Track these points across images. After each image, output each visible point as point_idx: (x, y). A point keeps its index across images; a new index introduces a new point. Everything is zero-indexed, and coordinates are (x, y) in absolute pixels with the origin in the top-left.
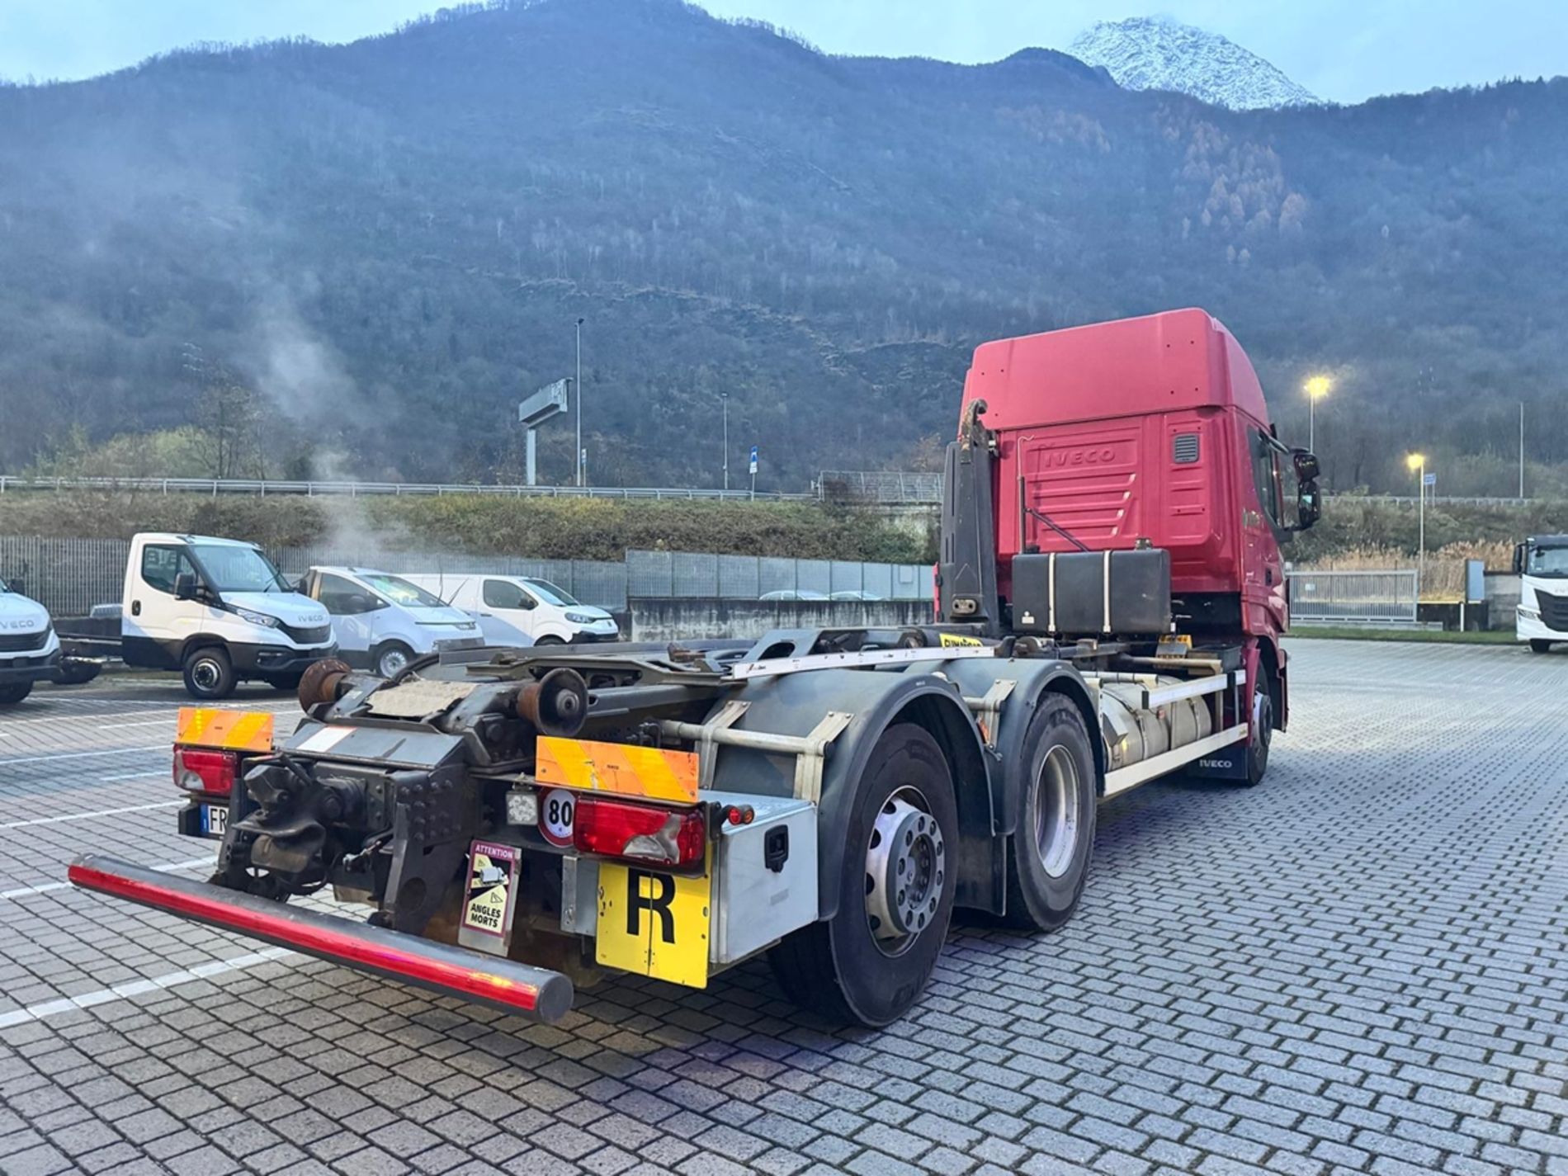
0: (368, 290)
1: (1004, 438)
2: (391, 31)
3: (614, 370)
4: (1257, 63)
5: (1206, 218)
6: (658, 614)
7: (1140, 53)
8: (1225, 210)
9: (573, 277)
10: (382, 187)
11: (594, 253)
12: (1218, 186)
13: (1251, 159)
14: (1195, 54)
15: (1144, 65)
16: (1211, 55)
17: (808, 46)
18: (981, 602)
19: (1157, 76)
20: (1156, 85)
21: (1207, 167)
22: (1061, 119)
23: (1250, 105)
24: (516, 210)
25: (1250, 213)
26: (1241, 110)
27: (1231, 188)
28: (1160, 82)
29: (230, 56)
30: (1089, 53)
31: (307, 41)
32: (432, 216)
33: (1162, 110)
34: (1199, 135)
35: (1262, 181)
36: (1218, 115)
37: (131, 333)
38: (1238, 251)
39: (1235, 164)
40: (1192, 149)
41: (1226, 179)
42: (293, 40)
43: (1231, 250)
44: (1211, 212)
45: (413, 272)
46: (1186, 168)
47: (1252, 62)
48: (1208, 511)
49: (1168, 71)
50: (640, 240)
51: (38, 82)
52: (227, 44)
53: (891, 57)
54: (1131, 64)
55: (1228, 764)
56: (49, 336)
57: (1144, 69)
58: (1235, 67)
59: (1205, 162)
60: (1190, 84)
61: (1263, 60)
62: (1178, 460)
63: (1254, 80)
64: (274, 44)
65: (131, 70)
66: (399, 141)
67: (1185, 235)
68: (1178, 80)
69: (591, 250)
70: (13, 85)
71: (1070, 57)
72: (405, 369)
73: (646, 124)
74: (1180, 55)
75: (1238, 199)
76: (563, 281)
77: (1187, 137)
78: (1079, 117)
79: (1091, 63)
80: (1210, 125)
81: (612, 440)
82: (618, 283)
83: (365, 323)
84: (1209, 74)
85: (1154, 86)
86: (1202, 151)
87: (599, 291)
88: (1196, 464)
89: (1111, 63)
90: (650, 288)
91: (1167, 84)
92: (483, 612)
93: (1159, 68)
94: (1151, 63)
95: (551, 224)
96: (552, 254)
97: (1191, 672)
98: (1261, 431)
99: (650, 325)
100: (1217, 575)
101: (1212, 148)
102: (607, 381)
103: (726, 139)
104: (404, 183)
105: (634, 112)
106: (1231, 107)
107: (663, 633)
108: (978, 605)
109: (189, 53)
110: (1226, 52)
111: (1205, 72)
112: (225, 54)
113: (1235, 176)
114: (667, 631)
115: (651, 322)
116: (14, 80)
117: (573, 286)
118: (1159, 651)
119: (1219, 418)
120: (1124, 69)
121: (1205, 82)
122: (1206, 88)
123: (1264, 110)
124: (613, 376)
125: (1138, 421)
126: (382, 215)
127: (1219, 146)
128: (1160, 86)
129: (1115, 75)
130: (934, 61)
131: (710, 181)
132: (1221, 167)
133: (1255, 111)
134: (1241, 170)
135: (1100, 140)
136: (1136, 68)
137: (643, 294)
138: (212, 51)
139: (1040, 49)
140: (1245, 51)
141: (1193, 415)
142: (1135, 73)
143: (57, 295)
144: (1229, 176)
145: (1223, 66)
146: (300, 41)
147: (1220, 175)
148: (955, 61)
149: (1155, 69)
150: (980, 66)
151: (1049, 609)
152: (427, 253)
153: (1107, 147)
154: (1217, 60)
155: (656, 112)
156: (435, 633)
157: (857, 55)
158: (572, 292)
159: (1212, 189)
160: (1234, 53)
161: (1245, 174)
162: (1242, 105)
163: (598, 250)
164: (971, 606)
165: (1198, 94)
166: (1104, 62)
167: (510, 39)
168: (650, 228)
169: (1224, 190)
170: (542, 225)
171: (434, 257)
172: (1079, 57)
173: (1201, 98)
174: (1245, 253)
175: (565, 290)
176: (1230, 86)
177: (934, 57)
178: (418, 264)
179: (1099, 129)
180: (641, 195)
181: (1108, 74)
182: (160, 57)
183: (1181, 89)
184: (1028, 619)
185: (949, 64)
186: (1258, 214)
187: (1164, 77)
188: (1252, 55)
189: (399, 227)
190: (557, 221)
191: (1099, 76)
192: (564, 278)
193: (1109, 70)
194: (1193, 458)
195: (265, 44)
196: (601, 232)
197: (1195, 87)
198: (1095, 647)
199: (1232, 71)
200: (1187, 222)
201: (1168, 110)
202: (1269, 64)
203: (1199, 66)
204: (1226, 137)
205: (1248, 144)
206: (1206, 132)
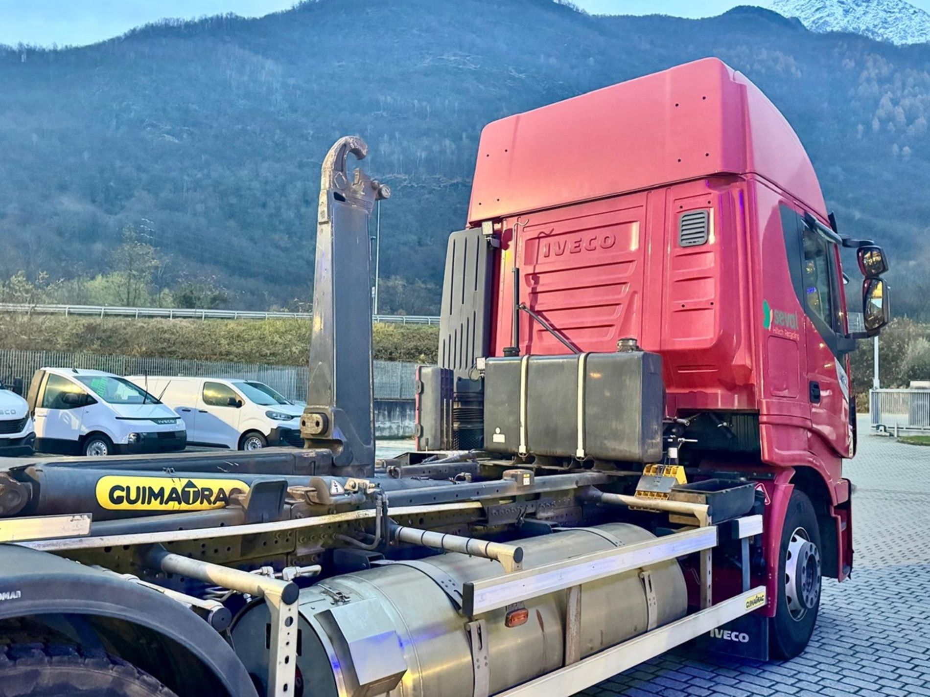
0: (266, 183)
1: (506, 226)
2: (289, 8)
3: (431, 237)
4: (915, 12)
5: (876, 125)
6: (386, 413)
7: (825, 7)
8: (891, 118)
9: (406, 173)
10: (279, 112)
11: (421, 156)
12: (885, 101)
13: (911, 80)
14: (867, 7)
15: (828, 15)
16: (880, 7)
17: (577, 10)
18: (332, 418)
19: (838, 23)
20: (836, 29)
21: (877, 86)
22: (764, 55)
23: (910, 41)
24: (369, 127)
25: (910, 120)
26: (902, 45)
27: (895, 102)
28: (840, 27)
29: (183, 28)
30: (786, 9)
31: (233, 16)
32: (312, 132)
33: (842, 46)
34: (870, 64)
35: (919, 96)
36: (886, 49)
37: (109, 212)
38: (901, 149)
39: (898, 84)
40: (865, 74)
41: (891, 96)
42: (224, 16)
43: (895, 148)
44: (880, 120)
45: (297, 170)
46: (860, 87)
47: (911, 11)
48: (717, 306)
49: (846, 20)
50: (454, 146)
51: (59, 48)
52: (181, 20)
53: (637, 15)
54: (818, 15)
55: (744, 638)
56: (56, 214)
57: (828, 19)
58: (898, 15)
59: (875, 83)
60: (863, 27)
61: (920, 10)
62: (684, 243)
63: (913, 23)
64: (212, 19)
65: (119, 38)
66: (292, 81)
67: (859, 136)
68: (855, 26)
69: (419, 154)
70: (44, 50)
71: (771, 12)
72: (290, 238)
73: (461, 67)
74: (855, 8)
75: (901, 110)
76: (399, 176)
77: (861, 65)
78: (778, 53)
79: (787, 15)
80: (878, 57)
81: (429, 286)
82: (438, 176)
83: (264, 205)
84: (878, 21)
85: (835, 29)
86: (873, 75)
87: (423, 182)
88: (704, 249)
89: (803, 15)
90: (459, 180)
91: (846, 28)
92: (201, 409)
93: (839, 18)
94: (833, 14)
95: (392, 137)
96: (392, 157)
97: (673, 519)
98: (806, 213)
99: (458, 206)
100: (732, 387)
101: (880, 73)
102: (427, 245)
103: (517, 75)
104: (293, 109)
105: (453, 58)
106: (895, 43)
107: (390, 428)
108: (326, 421)
109: (157, 26)
110: (891, 5)
111: (875, 20)
112: (179, 27)
113: (899, 93)
114: (394, 426)
115: (460, 203)
116: (44, 47)
117: (405, 180)
118: (641, 486)
119: (735, 190)
120: (812, 19)
121: (875, 26)
122: (876, 30)
123: (921, 45)
124: (431, 241)
125: (640, 198)
126: (278, 131)
127: (885, 70)
128: (840, 29)
129: (806, 23)
130: (669, 17)
131: (504, 104)
132: (887, 86)
133: (914, 46)
134: (904, 89)
135: (793, 70)
136: (821, 18)
137: (454, 184)
138: (171, 25)
139: (749, 7)
140: (906, 3)
141: (700, 187)
142: (821, 21)
143: (63, 188)
144: (893, 93)
145: (889, 15)
146: (229, 16)
147: (887, 93)
148: (685, 17)
149: (837, 19)
150: (702, 19)
151: (520, 425)
152: (308, 158)
153: (799, 74)
154: (885, 11)
155: (468, 58)
156: (135, 426)
157: (613, 14)
158: (405, 183)
159: (881, 102)
160: (897, 5)
161: (906, 91)
162: (904, 42)
163: (424, 155)
164: (318, 424)
165: (870, 34)
166: (797, 14)
167: (369, 11)
168: (461, 138)
169: (890, 104)
170: (386, 137)
171: (312, 160)
172: (778, 11)
173: (871, 37)
174: (907, 149)
175: (401, 182)
176: (894, 28)
177: (669, 14)
178: (301, 166)
179: (791, 60)
180: (456, 115)
181: (800, 23)
182: (138, 29)
183: (856, 32)
184: (499, 438)
185: (680, 18)
186: (917, 121)
187: (842, 24)
188: (911, 6)
189: (289, 141)
190: (397, 135)
191: (794, 24)
192: (400, 173)
193: (801, 20)
194: (702, 241)
195: (206, 19)
196: (425, 142)
197: (867, 29)
198: (527, 481)
199: (896, 18)
200: (860, 127)
201: (845, 46)
202: (924, 13)
203: (871, 15)
204: (891, 65)
205: (909, 70)
206: (875, 62)
